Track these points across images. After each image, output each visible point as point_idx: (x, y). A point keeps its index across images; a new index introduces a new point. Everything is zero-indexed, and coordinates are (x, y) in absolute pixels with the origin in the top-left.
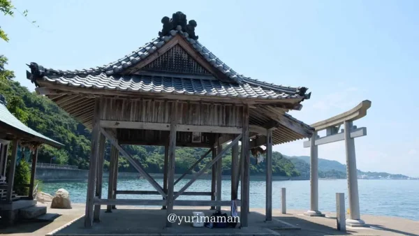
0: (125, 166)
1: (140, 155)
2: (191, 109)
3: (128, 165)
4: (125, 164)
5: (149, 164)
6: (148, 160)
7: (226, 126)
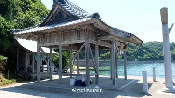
0: (148, 58)
1: (154, 53)
2: (66, 34)
3: (149, 57)
4: (147, 57)
5: (159, 56)
6: (159, 54)
7: (79, 39)
